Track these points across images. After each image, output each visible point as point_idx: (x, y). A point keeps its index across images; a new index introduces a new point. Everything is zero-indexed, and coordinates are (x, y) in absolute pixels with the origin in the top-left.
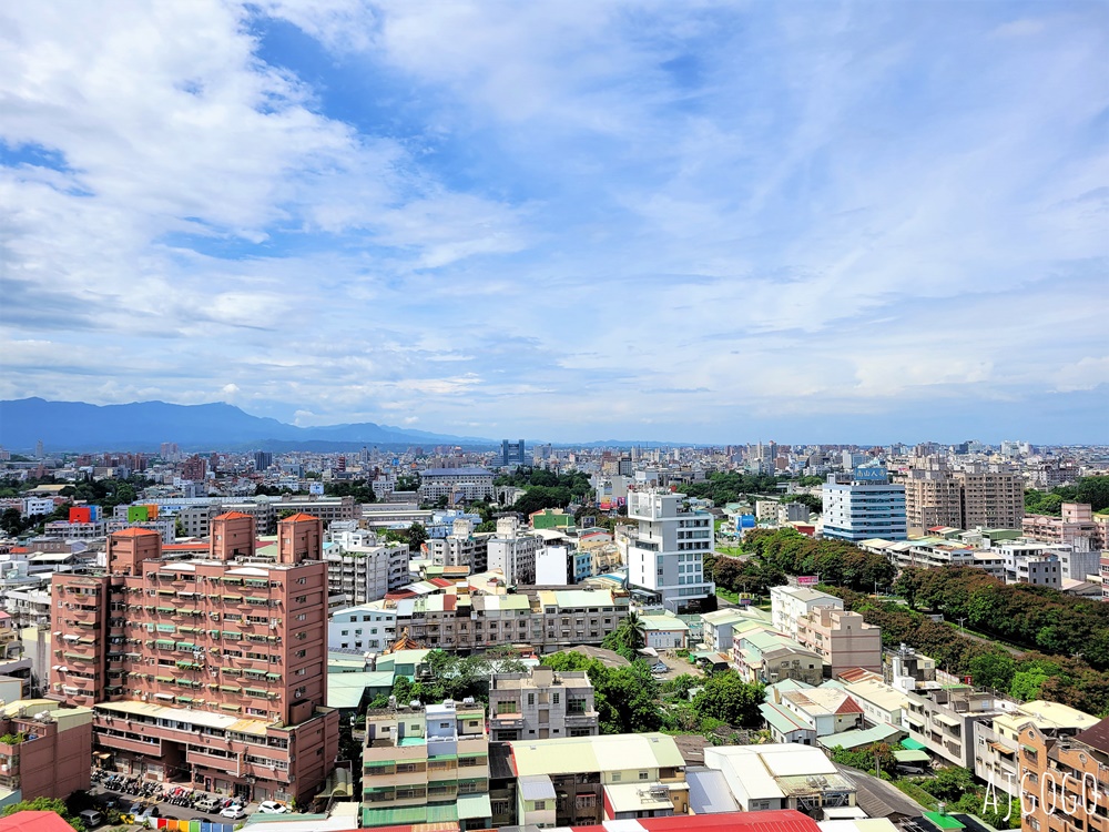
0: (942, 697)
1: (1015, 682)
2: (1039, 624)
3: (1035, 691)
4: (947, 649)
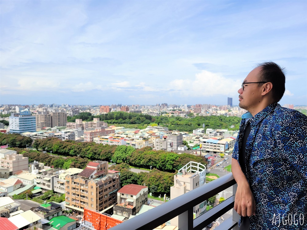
0: (46, 173)
1: (64, 165)
2: (70, 149)
3: (69, 166)
4: (47, 160)
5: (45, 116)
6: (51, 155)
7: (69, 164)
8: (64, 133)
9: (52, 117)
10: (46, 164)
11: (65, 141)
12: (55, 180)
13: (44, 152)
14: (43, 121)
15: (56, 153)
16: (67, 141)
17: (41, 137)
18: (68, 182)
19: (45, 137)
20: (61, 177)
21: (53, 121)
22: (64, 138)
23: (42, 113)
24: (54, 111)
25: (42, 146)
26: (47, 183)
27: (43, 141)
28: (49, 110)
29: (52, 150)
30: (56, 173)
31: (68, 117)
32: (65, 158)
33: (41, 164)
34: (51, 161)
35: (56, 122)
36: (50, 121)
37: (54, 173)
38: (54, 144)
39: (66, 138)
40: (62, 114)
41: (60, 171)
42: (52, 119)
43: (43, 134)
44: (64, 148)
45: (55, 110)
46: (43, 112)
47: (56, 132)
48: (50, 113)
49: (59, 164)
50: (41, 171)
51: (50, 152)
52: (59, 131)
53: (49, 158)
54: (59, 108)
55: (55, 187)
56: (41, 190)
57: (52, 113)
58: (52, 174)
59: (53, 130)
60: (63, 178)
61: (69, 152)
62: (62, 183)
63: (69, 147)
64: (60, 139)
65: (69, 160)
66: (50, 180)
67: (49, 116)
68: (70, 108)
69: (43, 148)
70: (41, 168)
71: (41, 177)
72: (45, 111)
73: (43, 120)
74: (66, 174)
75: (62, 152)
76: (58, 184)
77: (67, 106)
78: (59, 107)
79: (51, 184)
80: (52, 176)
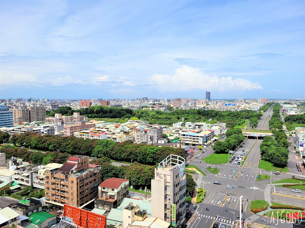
0: (24, 169)
1: (44, 160)
2: (49, 144)
3: (48, 161)
4: (25, 155)
5: (23, 110)
6: (29, 150)
7: (49, 159)
8: (43, 127)
9: (30, 112)
10: (24, 159)
11: (44, 136)
12: (34, 175)
13: (22, 148)
14: (20, 116)
15: (35, 148)
16: (46, 136)
17: (19, 132)
18: (47, 177)
19: (23, 132)
20: (40, 172)
21: (31, 116)
22: (43, 133)
23: (20, 108)
24: (32, 106)
25: (19, 142)
26: (25, 179)
27: (20, 137)
28: (27, 104)
29: (30, 145)
30: (35, 169)
31: (46, 111)
32: (44, 153)
33: (19, 160)
34: (29, 157)
35: (34, 117)
36: (28, 116)
37: (33, 169)
38: (33, 138)
39: (45, 132)
40: (40, 109)
41: (39, 167)
42: (30, 113)
43: (21, 129)
44: (43, 143)
45: (33, 104)
46: (21, 106)
47: (35, 127)
48: (27, 107)
49: (38, 159)
50: (19, 167)
51: (28, 148)
52: (38, 125)
53: (27, 154)
54: (38, 103)
55: (34, 182)
56: (19, 186)
57: (30, 107)
58: (31, 170)
59: (32, 125)
60: (42, 174)
61: (48, 147)
62: (41, 178)
63: (48, 142)
64: (39, 133)
65: (48, 155)
66: (29, 175)
67: (27, 110)
68: (49, 102)
69: (20, 143)
70: (19, 164)
71: (20, 173)
72: (22, 105)
73: (20, 114)
74: (45, 170)
75: (41, 147)
76: (37, 180)
77: (46, 100)
78: (37, 101)
79: (29, 179)
80: (31, 172)
